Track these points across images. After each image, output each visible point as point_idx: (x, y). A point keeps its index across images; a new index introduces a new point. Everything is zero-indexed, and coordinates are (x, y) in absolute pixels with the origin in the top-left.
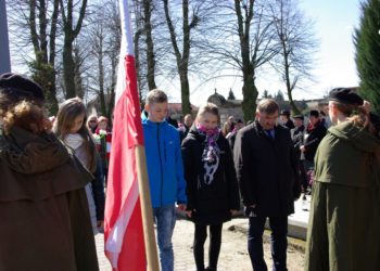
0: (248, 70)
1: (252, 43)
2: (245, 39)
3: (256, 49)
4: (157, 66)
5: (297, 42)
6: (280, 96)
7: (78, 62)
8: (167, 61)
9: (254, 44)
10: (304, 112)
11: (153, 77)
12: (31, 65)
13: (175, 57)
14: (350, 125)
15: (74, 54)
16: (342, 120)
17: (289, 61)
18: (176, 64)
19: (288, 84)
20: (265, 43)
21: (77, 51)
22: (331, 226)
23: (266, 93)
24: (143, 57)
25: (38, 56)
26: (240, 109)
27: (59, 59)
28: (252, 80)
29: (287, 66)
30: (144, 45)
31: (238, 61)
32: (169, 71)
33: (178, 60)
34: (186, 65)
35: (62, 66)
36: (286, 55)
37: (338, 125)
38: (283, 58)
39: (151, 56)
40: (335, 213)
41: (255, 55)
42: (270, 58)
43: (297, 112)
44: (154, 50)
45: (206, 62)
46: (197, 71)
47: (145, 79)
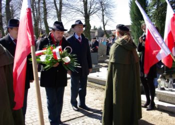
0: (87, 16)
1: (89, 5)
2: (86, 4)
3: (90, 8)
4: (48, 15)
5: (107, 5)
6: (101, 28)
7: (12, 12)
8: (52, 13)
9: (89, 6)
10: (110, 35)
11: (46, 19)
13: (56, 11)
14: (123, 40)
15: (10, 8)
16: (120, 37)
17: (104, 13)
18: (56, 14)
19: (104, 23)
20: (94, 5)
21: (12, 7)
22: (114, 79)
23: (95, 27)
24: (42, 10)
27: (4, 10)
28: (89, 21)
29: (103, 16)
30: (42, 5)
31: (82, 13)
32: (53, 17)
33: (57, 12)
34: (61, 14)
35: (5, 14)
36: (103, 11)
37: (119, 40)
38: (101, 12)
39: (45, 10)
40: (115, 74)
41: (90, 11)
42: (96, 12)
44: (47, 7)
45: (69, 13)
46: (65, 17)
47: (43, 20)
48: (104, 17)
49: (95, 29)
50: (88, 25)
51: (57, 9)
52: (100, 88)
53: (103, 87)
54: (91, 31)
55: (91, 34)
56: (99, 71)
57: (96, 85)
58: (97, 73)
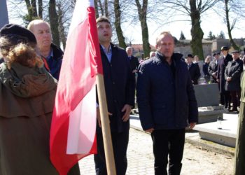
0: (195, 15)
4: (122, 16)
6: (222, 36)
7: (60, 14)
11: (120, 24)
12: (24, 18)
13: (136, 8)
15: (57, 8)
17: (229, 6)
18: (137, 13)
19: (228, 26)
21: (59, 6)
23: (211, 33)
24: (111, 8)
25: (30, 11)
26: (189, 47)
28: (199, 24)
29: (227, 11)
31: (187, 9)
32: (132, 19)
33: (139, 10)
34: (145, 13)
35: (48, 18)
38: (224, 4)
39: (118, 7)
41: (200, 4)
42: (213, 5)
43: (236, 48)
44: (120, 3)
45: (161, 10)
46: (155, 17)
47: (113, 26)
48: (229, 13)
49: (212, 38)
50: (197, 31)
51: (138, 5)
52: (225, 152)
53: (230, 150)
54: (203, 41)
55: (204, 47)
56: (221, 119)
57: (218, 146)
58: (218, 122)
